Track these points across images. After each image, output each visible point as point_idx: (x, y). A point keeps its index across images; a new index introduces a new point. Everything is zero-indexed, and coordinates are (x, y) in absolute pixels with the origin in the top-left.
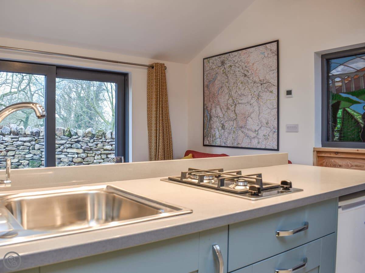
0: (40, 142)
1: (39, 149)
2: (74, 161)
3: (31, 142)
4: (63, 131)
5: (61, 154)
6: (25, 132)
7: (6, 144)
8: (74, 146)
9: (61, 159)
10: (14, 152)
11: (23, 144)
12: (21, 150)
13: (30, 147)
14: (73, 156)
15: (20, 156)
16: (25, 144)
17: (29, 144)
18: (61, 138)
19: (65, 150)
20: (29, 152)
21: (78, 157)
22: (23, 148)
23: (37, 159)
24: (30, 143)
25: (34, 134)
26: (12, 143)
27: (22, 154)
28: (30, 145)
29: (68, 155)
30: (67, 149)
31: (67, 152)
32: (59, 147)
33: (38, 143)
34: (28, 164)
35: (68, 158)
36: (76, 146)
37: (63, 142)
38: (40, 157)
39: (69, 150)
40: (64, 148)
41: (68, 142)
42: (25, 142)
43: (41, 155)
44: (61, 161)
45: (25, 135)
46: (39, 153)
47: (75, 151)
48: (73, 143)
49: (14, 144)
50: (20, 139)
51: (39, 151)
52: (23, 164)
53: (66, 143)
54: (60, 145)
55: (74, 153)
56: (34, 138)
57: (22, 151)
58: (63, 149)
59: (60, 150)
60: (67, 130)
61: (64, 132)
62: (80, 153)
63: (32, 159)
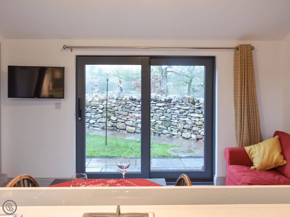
0: (171, 107)
1: (170, 113)
2: (196, 124)
4: (188, 99)
5: (186, 117)
6: (161, 99)
8: (196, 111)
9: (186, 122)
10: (153, 114)
11: (158, 108)
12: (157, 112)
14: (195, 119)
15: (156, 117)
16: (161, 108)
18: (187, 105)
19: (189, 114)
20: (162, 115)
21: (199, 121)
23: (168, 120)
24: (164, 107)
25: (167, 101)
27: (158, 116)
28: (164, 109)
29: (192, 119)
30: (191, 113)
31: (190, 116)
32: (185, 112)
33: (169, 108)
34: (162, 124)
35: (191, 121)
36: (198, 111)
37: (188, 108)
38: (171, 119)
39: (192, 115)
40: (189, 113)
41: (191, 108)
42: (160, 107)
43: (171, 117)
44: (186, 123)
46: (169, 116)
47: (197, 115)
48: (196, 109)
50: (157, 104)
51: (170, 114)
53: (190, 109)
54: (185, 110)
55: (196, 117)
56: (167, 104)
58: (188, 113)
59: (186, 114)
60: (191, 98)
62: (201, 118)
63: (165, 120)
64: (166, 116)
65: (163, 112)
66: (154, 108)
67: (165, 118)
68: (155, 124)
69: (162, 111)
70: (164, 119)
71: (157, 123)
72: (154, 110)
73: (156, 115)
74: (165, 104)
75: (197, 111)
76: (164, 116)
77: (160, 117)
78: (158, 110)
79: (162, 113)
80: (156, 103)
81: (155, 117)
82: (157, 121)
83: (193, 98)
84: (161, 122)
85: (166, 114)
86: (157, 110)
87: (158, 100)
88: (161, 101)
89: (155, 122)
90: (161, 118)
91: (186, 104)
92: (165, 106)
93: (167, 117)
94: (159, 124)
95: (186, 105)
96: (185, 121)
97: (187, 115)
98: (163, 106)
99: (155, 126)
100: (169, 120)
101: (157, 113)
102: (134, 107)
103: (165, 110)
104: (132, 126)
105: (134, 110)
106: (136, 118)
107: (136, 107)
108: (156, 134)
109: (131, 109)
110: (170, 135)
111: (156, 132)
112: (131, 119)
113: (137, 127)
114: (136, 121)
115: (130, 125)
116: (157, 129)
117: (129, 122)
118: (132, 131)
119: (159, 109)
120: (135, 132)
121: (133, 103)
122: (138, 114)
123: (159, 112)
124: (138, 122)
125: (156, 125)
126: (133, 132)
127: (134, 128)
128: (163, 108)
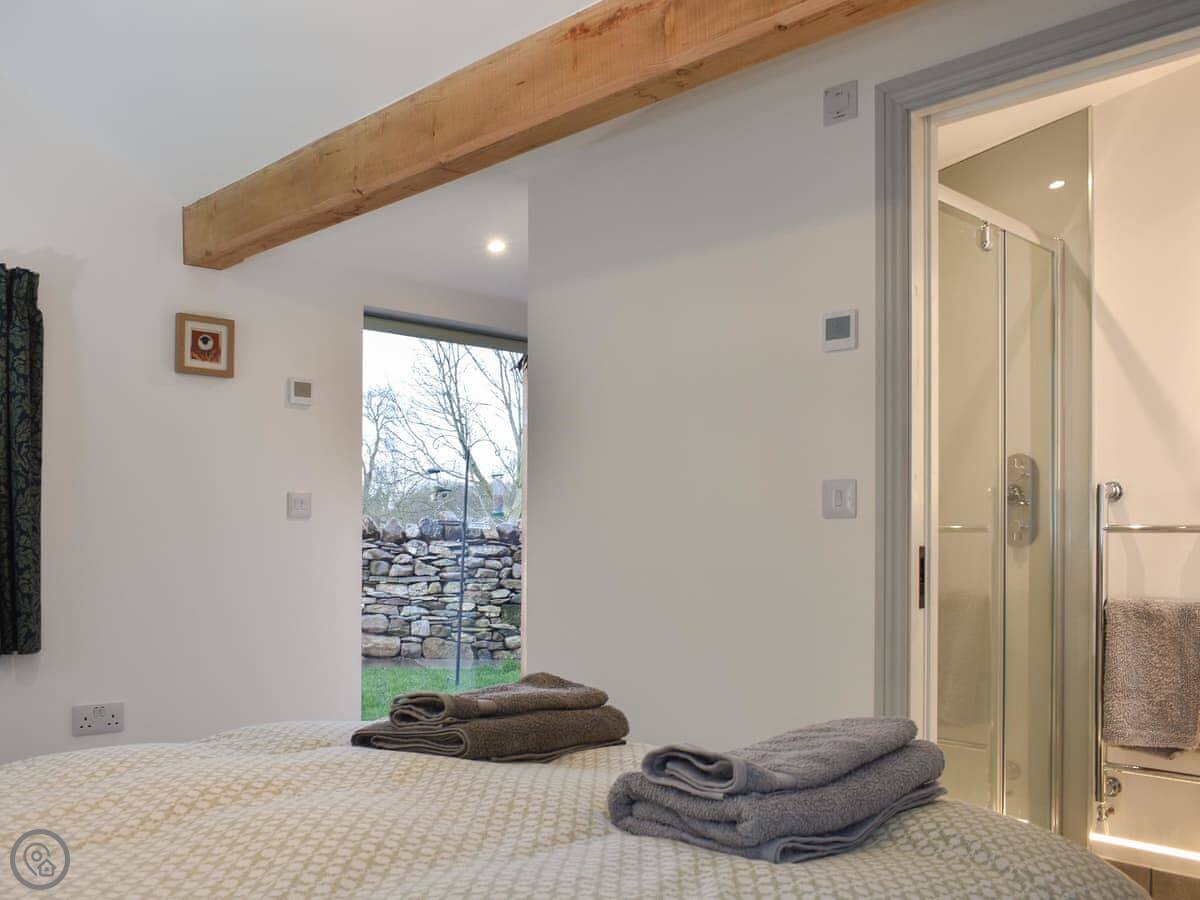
64: (510, 590)
65: (499, 574)
66: (465, 565)
67: (508, 596)
68: (476, 619)
69: (497, 573)
70: (506, 600)
72: (466, 569)
73: (476, 587)
76: (505, 588)
77: (490, 591)
78: (481, 571)
79: (497, 580)
80: (466, 544)
81: (474, 594)
84: (499, 609)
85: (510, 580)
86: (477, 568)
87: (472, 533)
88: (482, 537)
89: (476, 609)
90: (496, 594)
92: (504, 555)
93: (514, 590)
94: (492, 615)
98: (498, 557)
99: (476, 626)
101: (479, 580)
102: (385, 564)
103: (504, 567)
104: (387, 633)
105: (386, 575)
106: (397, 602)
107: (391, 562)
108: (482, 653)
109: (373, 571)
111: (485, 645)
112: (378, 606)
113: (410, 635)
114: (402, 614)
115: (377, 629)
116: (484, 636)
117: (375, 619)
118: (390, 649)
119: (483, 567)
120: (399, 654)
121: (380, 547)
122: (404, 587)
123: (486, 577)
124: (410, 615)
125: (482, 622)
126: (394, 653)
127: (395, 641)
128: (498, 562)
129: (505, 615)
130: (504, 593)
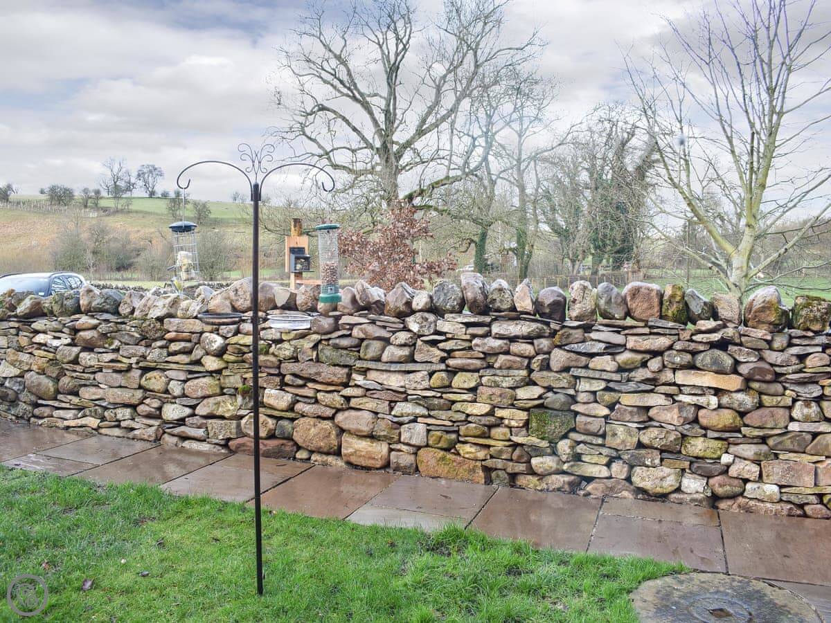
0: (570, 339)
1: (566, 369)
2: (704, 421)
3: (536, 342)
4: (656, 301)
5: (652, 391)
6: (513, 300)
7: (449, 345)
8: (704, 359)
9: (652, 413)
10: (476, 375)
11: (505, 348)
12: (500, 368)
13: (530, 358)
14: (702, 400)
15: (497, 391)
16: (515, 348)
17: (527, 349)
18: (651, 327)
19: (668, 376)
20: (527, 380)
21: (720, 406)
22: (508, 365)
23: (557, 406)
24: (532, 344)
25: (547, 311)
26: (466, 344)
27: (504, 385)
28: (533, 353)
29: (681, 397)
30: (674, 370)
31: (674, 384)
32: (644, 364)
33: (560, 347)
34: (527, 424)
35: (680, 409)
36: (715, 361)
37: (661, 342)
38: (570, 400)
39: (681, 378)
40: (664, 366)
41: (678, 346)
42: (513, 339)
43: (571, 392)
44: (651, 419)
45: (515, 315)
46: (564, 383)
47: (708, 380)
48: (701, 348)
49: (477, 345)
50: (495, 329)
51: (564, 374)
52: (506, 422)
53: (670, 348)
54: (648, 356)
55: (703, 391)
56: (548, 324)
57: (505, 372)
58: (660, 371)
59: (650, 375)
60: (673, 296)
61: (661, 303)
62: (731, 392)
63: (541, 406)
64: (544, 387)
65: (529, 363)
66: (480, 350)
67: (540, 397)
68: (490, 427)
69: (526, 362)
70: (537, 402)
71: (502, 418)
72: (482, 356)
73: (495, 382)
74: (539, 325)
75: (708, 360)
76: (537, 385)
77: (513, 388)
78: (502, 358)
79: (524, 373)
80: (488, 319)
81: (490, 391)
82: (499, 413)
83: (679, 293)
84: (523, 415)
85: (545, 373)
86: (497, 354)
87: (498, 304)
88: (513, 309)
89: (491, 413)
90: (522, 393)
91: (646, 326)
92: (539, 336)
93: (549, 389)
94: (513, 423)
95: (647, 330)
96: (648, 408)
97: (653, 381)
98: (529, 339)
99: (489, 437)
100: (563, 404)
101: (498, 372)
102: (376, 345)
103: (537, 354)
104: (372, 437)
105: (378, 359)
106: (390, 396)
107: (387, 341)
108: (498, 476)
109: (362, 355)
110: (572, 478)
111: (499, 466)
112: (365, 400)
113: (399, 442)
114: (393, 413)
115: (362, 431)
116: (501, 452)
117: (358, 418)
118: (374, 458)
119: (507, 353)
120: (387, 465)
121: (373, 322)
122: (399, 376)
123: (509, 368)
124: (402, 416)
125: (498, 432)
126: (379, 464)
127: (381, 449)
128: (529, 347)
129: (534, 424)
130: (536, 391)
